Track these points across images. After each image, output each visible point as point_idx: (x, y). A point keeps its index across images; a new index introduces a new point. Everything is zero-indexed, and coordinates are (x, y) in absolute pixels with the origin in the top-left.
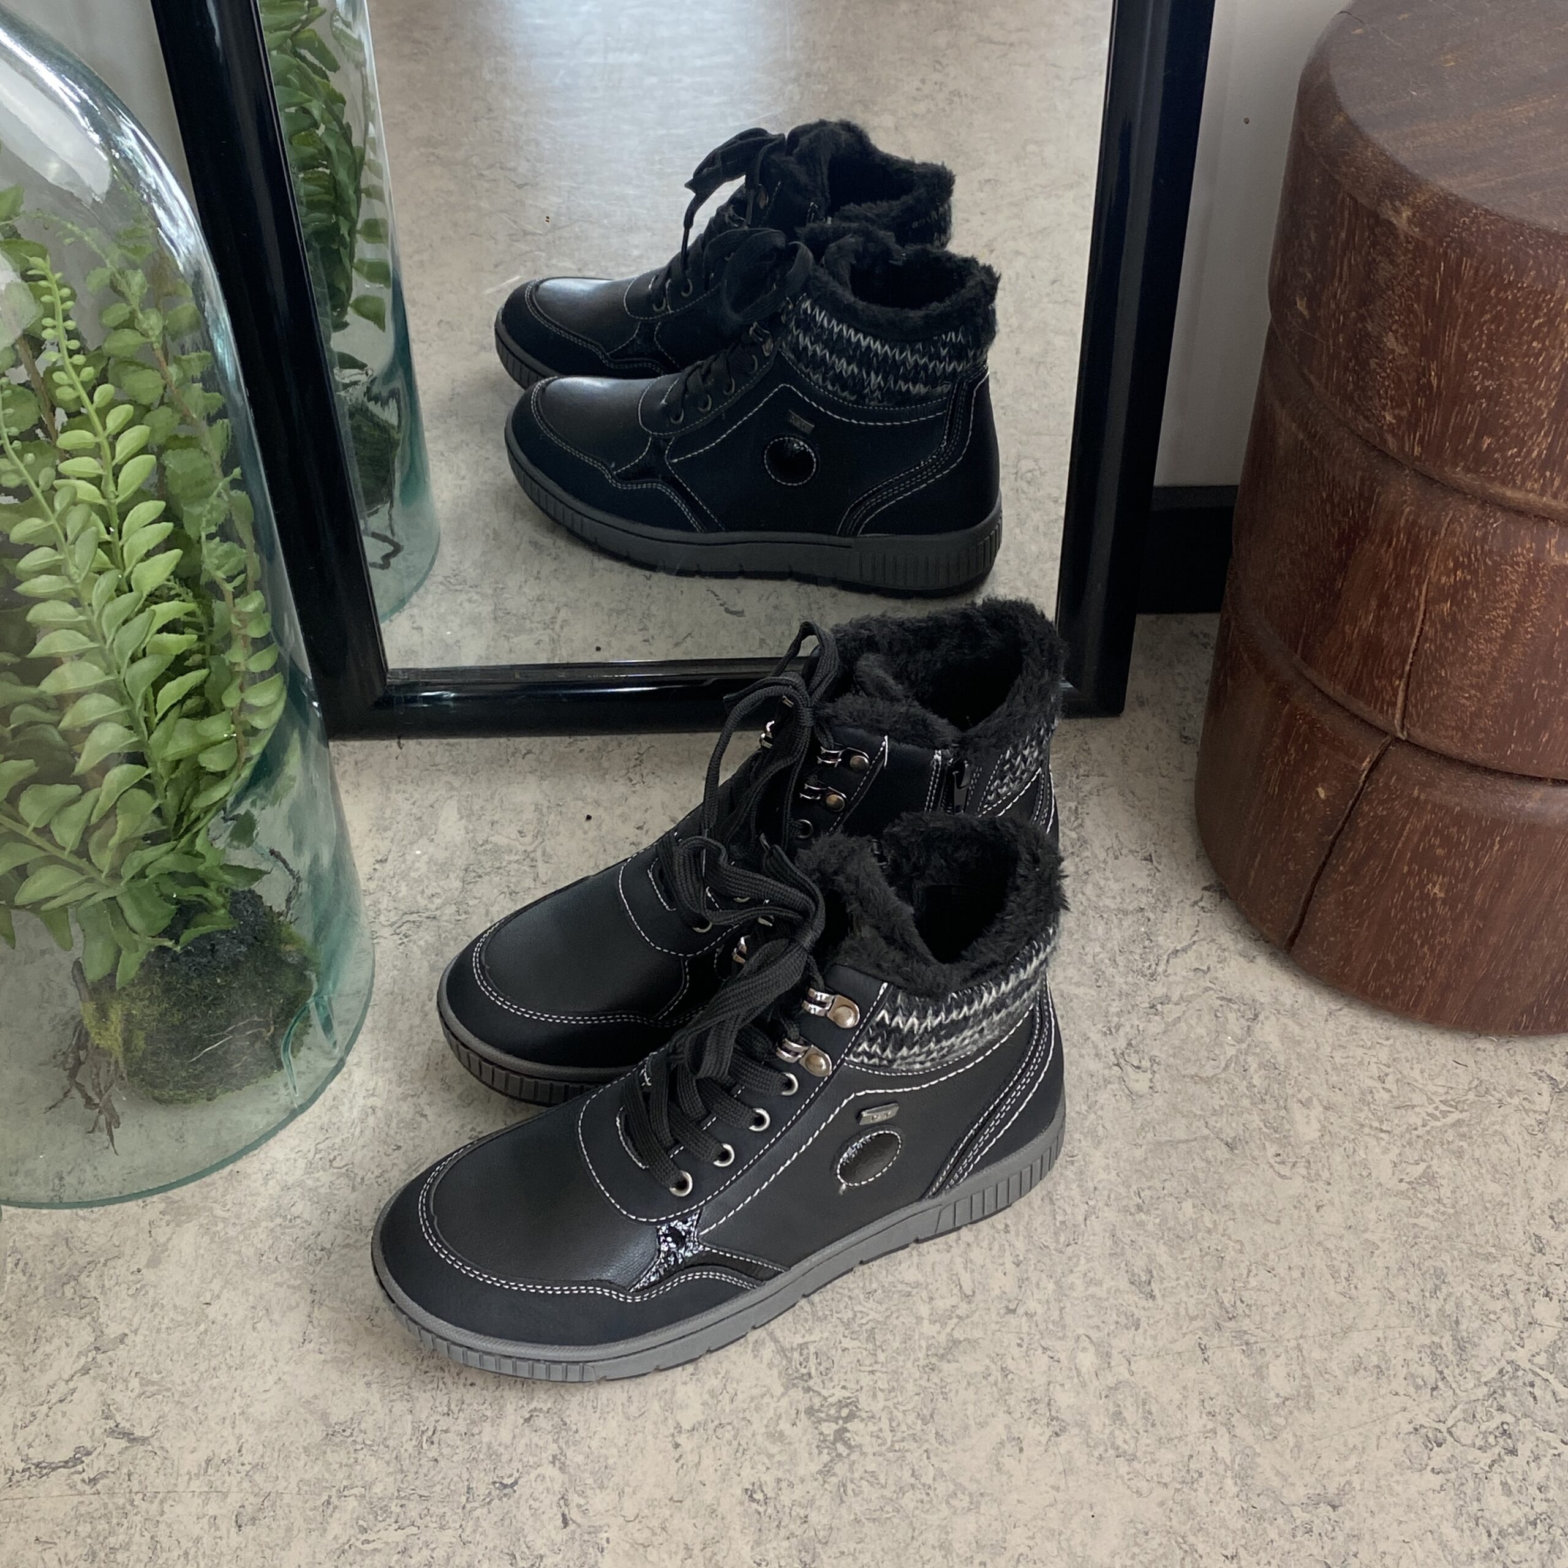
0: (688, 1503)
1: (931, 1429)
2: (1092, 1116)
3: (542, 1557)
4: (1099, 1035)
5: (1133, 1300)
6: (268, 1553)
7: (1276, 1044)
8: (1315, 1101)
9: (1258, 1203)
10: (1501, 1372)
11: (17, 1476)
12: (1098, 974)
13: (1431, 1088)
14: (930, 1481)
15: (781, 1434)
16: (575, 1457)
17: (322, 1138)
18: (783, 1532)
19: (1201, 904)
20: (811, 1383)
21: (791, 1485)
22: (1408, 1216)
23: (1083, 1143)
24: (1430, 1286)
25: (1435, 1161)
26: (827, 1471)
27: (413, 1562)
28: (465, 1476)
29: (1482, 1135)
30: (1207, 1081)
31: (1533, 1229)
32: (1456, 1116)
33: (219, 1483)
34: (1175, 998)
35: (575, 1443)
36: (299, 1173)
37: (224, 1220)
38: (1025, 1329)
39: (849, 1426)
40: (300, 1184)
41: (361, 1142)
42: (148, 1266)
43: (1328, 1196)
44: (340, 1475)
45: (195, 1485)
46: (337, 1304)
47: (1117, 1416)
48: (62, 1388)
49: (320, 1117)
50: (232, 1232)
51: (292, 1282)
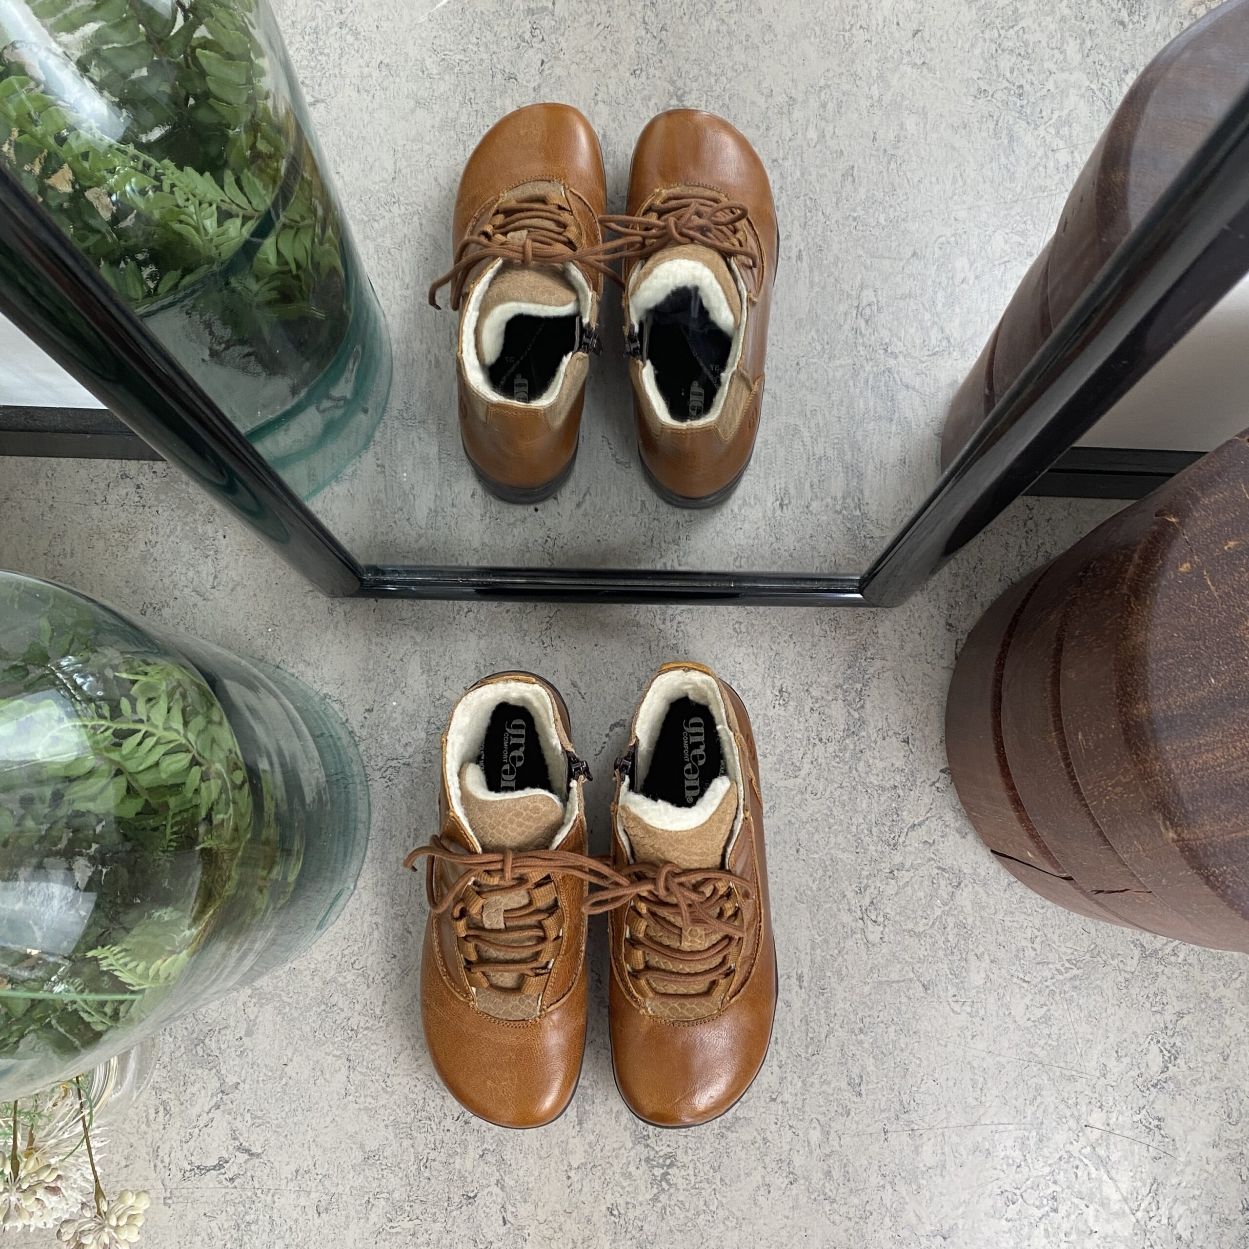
0: (574, 1215)
1: (718, 1176)
2: (840, 959)
3: (491, 1243)
4: (853, 894)
5: (847, 1095)
6: (337, 1231)
7: (968, 909)
8: (986, 956)
9: (936, 1031)
10: (1060, 1159)
11: (187, 1174)
12: (859, 841)
13: (1063, 949)
14: (713, 1208)
15: (630, 1173)
16: (509, 1182)
17: (345, 946)
18: (629, 1236)
19: (937, 785)
20: (649, 1142)
21: (634, 1206)
22: (1029, 1046)
23: (832, 980)
24: (1031, 1096)
25: (1054, 1007)
26: (655, 1199)
27: (419, 1241)
28: (447, 1190)
29: (1087, 988)
30: (919, 935)
31: (1102, 1060)
32: (1075, 972)
33: (304, 1186)
34: (907, 866)
35: (510, 1173)
36: (332, 972)
37: (289, 1004)
38: (780, 1112)
39: (670, 1171)
40: (334, 980)
41: (370, 951)
42: (246, 1035)
43: (981, 1028)
44: (374, 1185)
45: (291, 1185)
46: (364, 1070)
47: (828, 1174)
48: (205, 1118)
49: (342, 929)
50: (296, 1015)
51: (335, 1052)
